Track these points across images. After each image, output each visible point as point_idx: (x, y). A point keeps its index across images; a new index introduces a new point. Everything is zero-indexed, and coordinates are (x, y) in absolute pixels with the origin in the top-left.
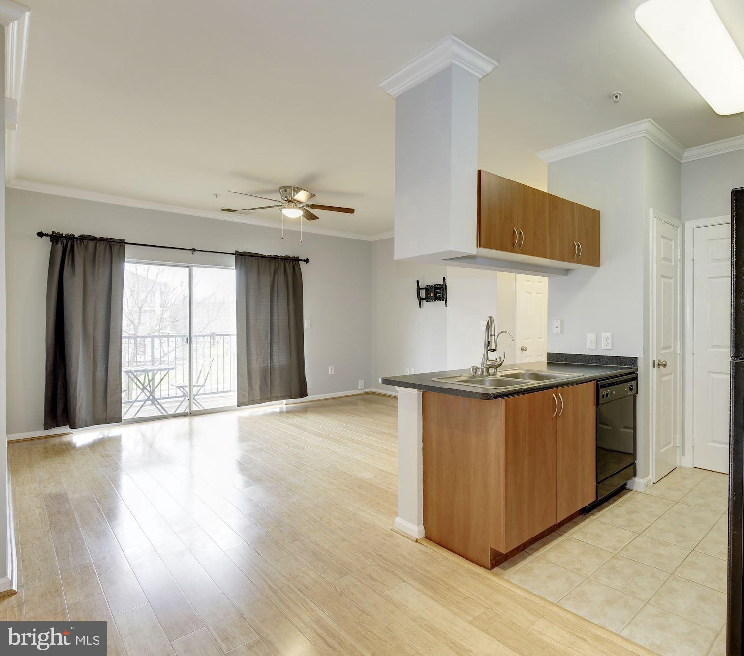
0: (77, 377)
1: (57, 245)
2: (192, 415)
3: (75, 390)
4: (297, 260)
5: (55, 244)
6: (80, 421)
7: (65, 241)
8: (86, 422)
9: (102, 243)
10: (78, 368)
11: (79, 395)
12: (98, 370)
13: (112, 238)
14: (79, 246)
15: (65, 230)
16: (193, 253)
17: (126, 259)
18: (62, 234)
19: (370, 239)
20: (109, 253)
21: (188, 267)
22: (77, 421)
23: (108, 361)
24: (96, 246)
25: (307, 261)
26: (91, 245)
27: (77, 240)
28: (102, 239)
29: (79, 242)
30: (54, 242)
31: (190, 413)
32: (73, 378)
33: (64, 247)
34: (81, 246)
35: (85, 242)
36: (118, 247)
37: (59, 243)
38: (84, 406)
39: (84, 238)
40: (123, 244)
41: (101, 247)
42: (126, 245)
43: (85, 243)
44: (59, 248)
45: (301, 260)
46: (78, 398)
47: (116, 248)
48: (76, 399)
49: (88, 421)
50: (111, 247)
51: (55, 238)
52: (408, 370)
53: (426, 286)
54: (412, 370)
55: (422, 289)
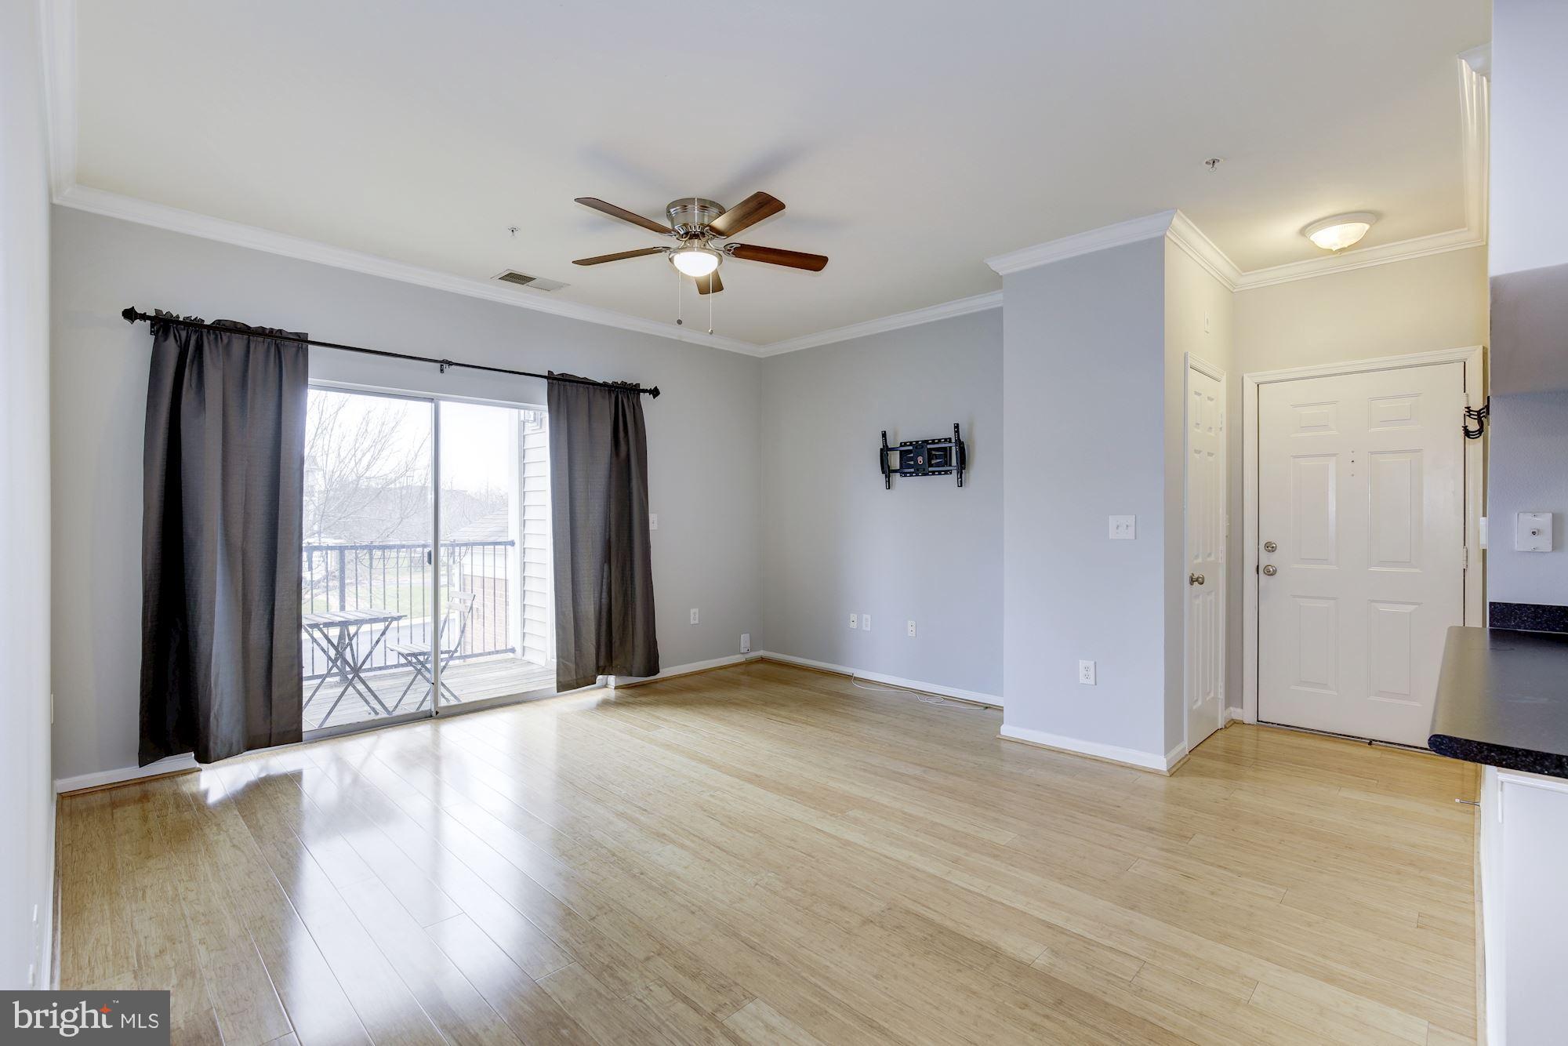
0: (211, 644)
1: (167, 342)
2: (438, 718)
3: (208, 676)
4: (634, 390)
5: (161, 339)
6: (219, 741)
7: (184, 334)
8: (231, 745)
9: (260, 339)
10: (212, 623)
11: (216, 685)
12: (252, 627)
13: (280, 331)
14: (213, 347)
15: (182, 310)
16: (442, 371)
17: (309, 379)
18: (178, 317)
19: (762, 352)
20: (275, 362)
21: (431, 400)
22: (211, 744)
23: (273, 605)
24: (248, 347)
25: (655, 392)
26: (238, 343)
27: (208, 332)
28: (262, 333)
29: (212, 337)
30: (160, 333)
31: (437, 713)
32: (203, 646)
33: (180, 347)
34: (217, 346)
35: (225, 336)
36: (294, 349)
37: (171, 339)
38: (226, 709)
39: (223, 328)
40: (304, 345)
41: (259, 348)
42: (310, 347)
43: (225, 340)
44: (171, 348)
45: (645, 391)
46: (214, 692)
47: (289, 352)
48: (210, 695)
49: (235, 744)
50: (279, 352)
51: (162, 325)
52: (853, 617)
53: (901, 443)
54: (865, 616)
55: (893, 449)
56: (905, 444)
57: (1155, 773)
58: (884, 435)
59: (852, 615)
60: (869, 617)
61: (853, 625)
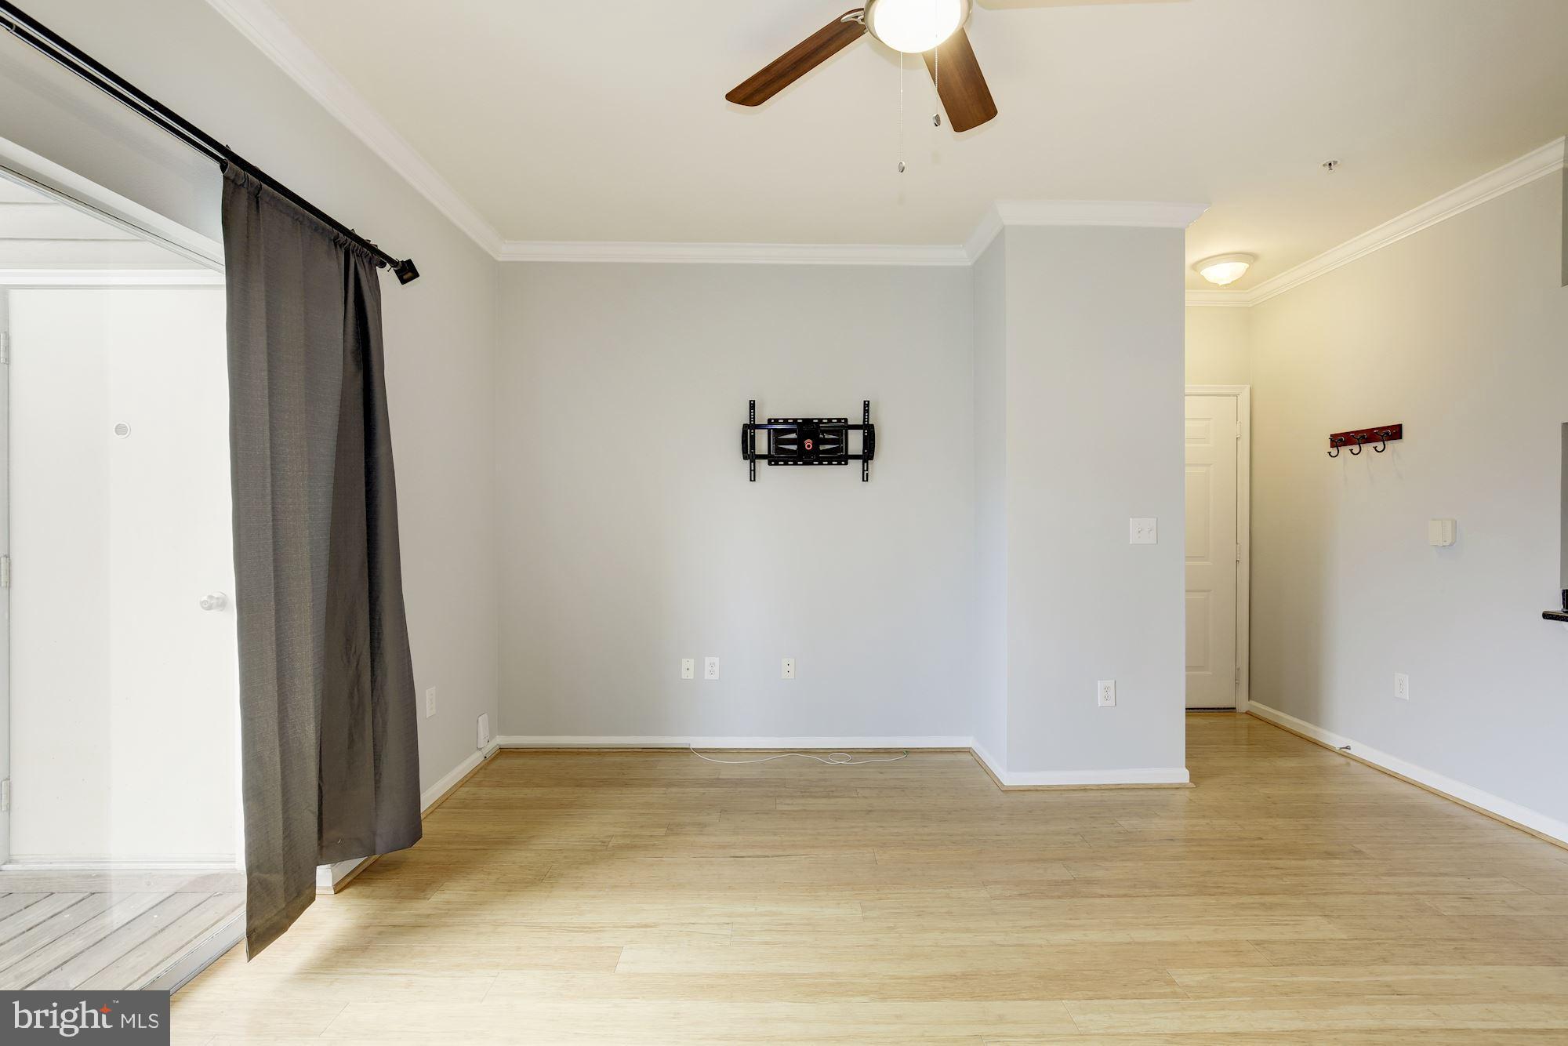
45: (388, 262)
52: (688, 663)
53: (769, 420)
54: (708, 660)
55: (760, 427)
56: (776, 421)
57: (1178, 788)
58: (752, 405)
59: (684, 661)
60: (716, 660)
61: (688, 675)
